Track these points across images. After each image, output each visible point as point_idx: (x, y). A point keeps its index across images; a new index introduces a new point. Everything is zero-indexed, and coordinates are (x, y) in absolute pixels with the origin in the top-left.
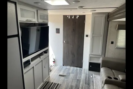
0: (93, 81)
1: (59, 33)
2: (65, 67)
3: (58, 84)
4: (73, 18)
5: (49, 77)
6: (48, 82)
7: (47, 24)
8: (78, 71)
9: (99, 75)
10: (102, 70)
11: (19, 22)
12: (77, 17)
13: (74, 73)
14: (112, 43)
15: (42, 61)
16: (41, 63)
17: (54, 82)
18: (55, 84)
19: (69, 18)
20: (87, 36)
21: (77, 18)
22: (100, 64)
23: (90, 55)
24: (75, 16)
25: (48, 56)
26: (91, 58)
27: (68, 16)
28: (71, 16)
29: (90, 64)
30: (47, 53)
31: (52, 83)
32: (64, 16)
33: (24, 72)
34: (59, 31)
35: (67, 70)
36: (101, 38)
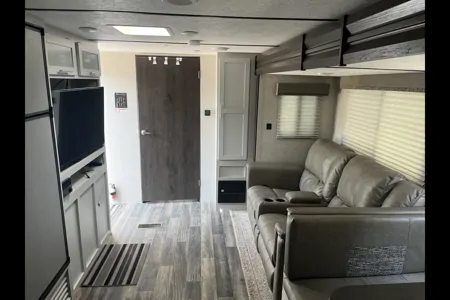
0: (231, 226)
1: (126, 106)
2: (149, 206)
3: (143, 245)
4: (166, 63)
5: (111, 234)
6: (112, 246)
7: (96, 82)
8: (190, 209)
9: (245, 209)
10: (250, 192)
11: (49, 77)
12: (175, 61)
13: (179, 216)
14: (269, 126)
15: (93, 185)
16: (91, 191)
17: (129, 243)
18: (133, 247)
19: (155, 63)
20: (208, 113)
21: (178, 63)
22: (245, 182)
23: (219, 161)
24: (172, 59)
25: (105, 173)
26: (221, 170)
27: (150, 59)
28: (160, 58)
29: (222, 185)
30: (100, 165)
31: (125, 246)
32: (137, 56)
33: (65, 208)
34: (126, 101)
35: (158, 211)
36: (244, 118)
